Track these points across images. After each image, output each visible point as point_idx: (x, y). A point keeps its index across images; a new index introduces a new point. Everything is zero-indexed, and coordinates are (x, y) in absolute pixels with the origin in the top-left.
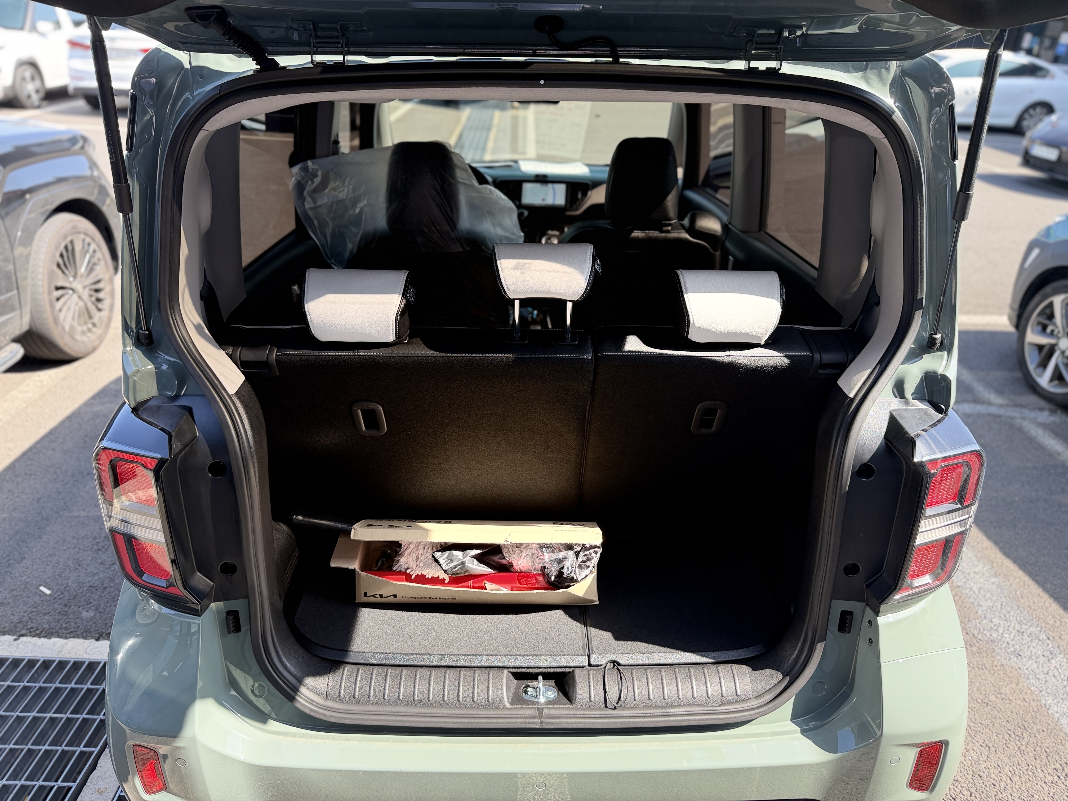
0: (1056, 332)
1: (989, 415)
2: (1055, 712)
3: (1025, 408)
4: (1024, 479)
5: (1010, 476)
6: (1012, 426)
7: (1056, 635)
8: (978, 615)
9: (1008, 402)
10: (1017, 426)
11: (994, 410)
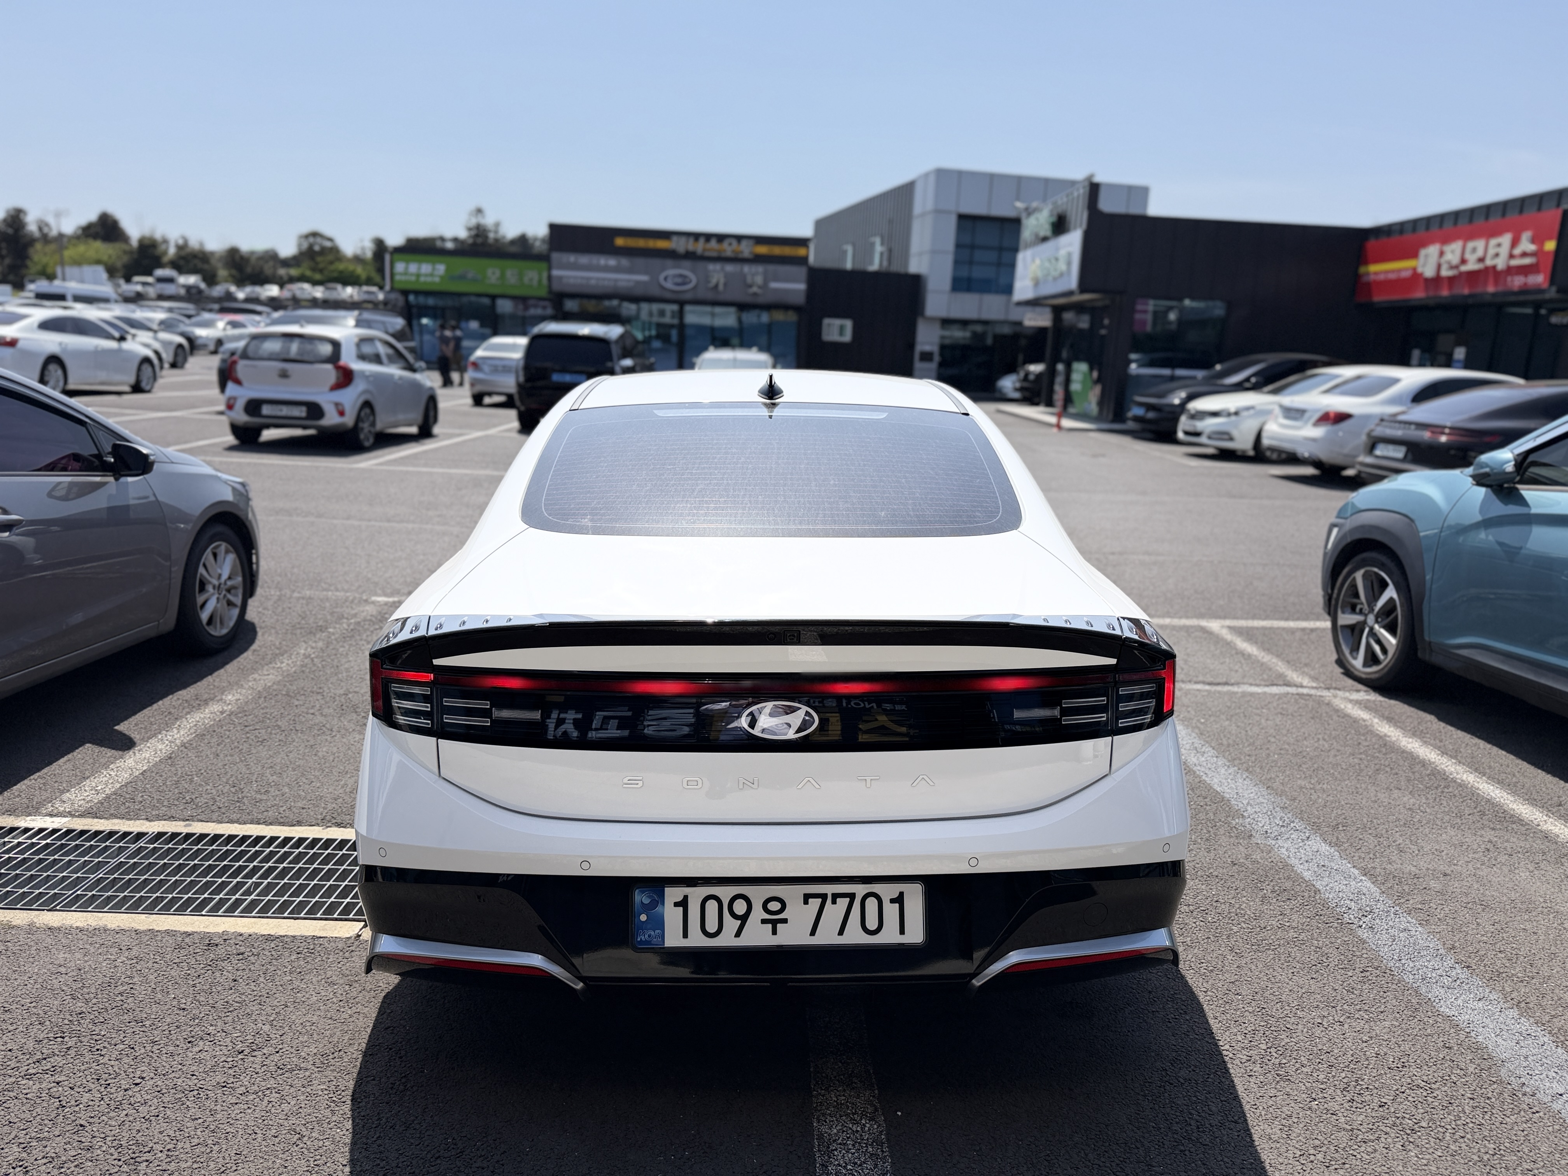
0: (1363, 611)
1: (1298, 694)
2: (1299, 868)
3: (1339, 689)
4: (1320, 736)
5: (1306, 735)
6: (1320, 702)
7: (1316, 827)
8: (1243, 816)
9: (1322, 685)
10: (1326, 701)
11: (1305, 691)
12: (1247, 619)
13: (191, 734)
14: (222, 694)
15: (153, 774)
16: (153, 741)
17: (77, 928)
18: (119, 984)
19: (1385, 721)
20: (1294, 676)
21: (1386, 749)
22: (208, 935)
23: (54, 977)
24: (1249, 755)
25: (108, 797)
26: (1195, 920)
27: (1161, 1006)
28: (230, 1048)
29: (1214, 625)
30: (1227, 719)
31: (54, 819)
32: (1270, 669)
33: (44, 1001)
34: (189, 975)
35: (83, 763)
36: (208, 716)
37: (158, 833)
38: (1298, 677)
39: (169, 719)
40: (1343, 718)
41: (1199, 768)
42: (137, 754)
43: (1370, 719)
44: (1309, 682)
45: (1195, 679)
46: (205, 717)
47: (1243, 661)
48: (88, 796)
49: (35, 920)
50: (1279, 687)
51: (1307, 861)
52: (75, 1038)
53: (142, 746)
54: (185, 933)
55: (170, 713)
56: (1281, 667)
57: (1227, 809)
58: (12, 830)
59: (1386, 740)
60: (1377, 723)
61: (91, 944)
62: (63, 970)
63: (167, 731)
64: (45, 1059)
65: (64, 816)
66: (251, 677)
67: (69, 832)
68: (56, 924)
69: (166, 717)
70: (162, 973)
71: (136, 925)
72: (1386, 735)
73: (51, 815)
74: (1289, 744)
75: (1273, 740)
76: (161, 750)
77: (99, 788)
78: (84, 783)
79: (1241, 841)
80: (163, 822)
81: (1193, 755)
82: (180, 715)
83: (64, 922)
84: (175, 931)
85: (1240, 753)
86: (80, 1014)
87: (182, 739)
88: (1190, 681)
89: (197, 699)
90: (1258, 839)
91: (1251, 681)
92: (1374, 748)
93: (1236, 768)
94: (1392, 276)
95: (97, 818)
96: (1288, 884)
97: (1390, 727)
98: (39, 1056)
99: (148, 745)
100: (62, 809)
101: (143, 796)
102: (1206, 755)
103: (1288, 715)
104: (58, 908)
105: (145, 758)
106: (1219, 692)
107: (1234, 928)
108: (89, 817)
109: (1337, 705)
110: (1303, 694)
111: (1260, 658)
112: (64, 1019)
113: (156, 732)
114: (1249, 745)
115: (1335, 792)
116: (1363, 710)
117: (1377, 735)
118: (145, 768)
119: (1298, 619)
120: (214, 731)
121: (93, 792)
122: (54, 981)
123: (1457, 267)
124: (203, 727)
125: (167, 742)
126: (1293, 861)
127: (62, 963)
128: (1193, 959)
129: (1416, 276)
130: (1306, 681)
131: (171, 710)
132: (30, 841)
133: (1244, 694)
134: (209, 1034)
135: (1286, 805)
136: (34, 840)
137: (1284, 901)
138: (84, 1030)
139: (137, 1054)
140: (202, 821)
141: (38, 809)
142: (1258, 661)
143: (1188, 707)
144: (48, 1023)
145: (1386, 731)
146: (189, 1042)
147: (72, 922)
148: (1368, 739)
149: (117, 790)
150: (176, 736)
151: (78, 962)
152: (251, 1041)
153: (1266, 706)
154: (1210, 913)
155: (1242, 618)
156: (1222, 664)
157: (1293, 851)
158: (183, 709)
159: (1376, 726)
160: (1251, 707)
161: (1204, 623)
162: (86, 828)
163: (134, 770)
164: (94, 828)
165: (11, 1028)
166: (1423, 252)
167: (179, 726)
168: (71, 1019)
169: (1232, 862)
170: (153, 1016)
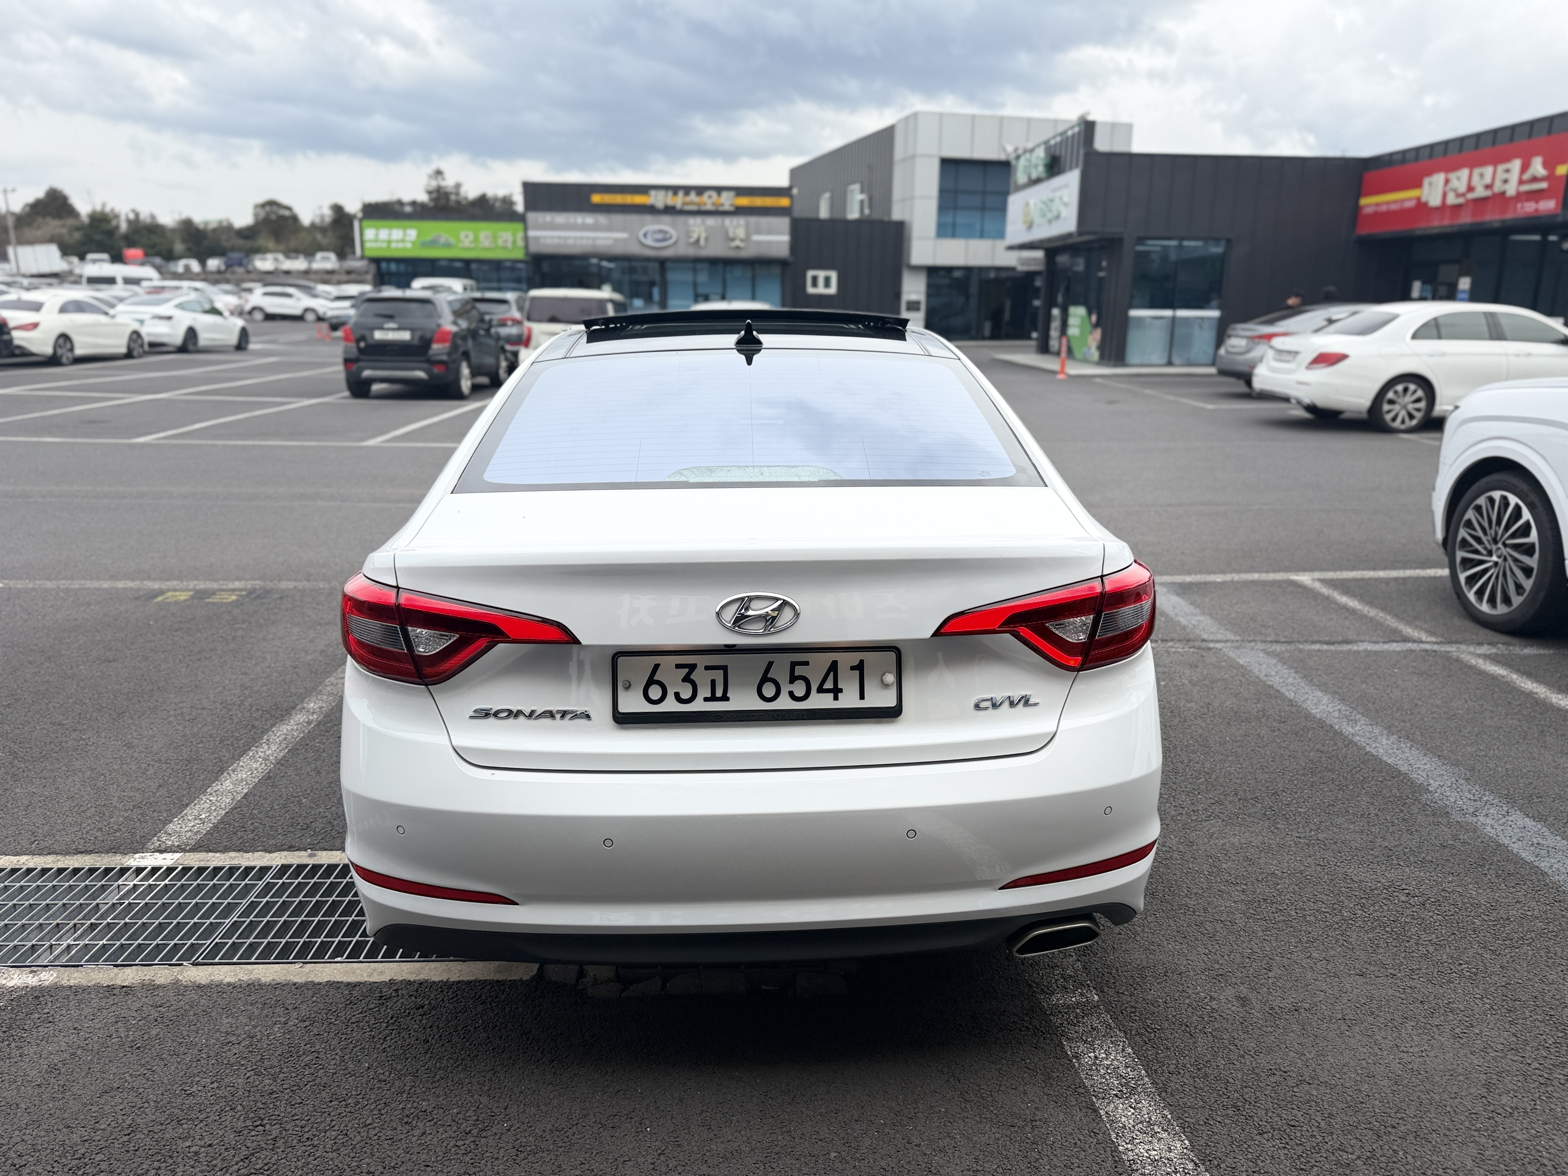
1: (1422, 651)
2: (1516, 847)
3: (1460, 643)
4: (1467, 697)
5: (1451, 696)
6: (1447, 656)
7: (1510, 799)
8: (1430, 792)
9: (1440, 639)
10: (1455, 657)
11: (1428, 647)
12: (1334, 570)
13: (284, 749)
14: (302, 701)
15: (257, 798)
16: (245, 760)
17: (229, 984)
18: (301, 1053)
19: (1525, 677)
20: (1408, 631)
21: (1540, 708)
22: (376, 985)
23: (227, 1048)
24: (1403, 722)
25: (215, 827)
26: (1431, 914)
27: (1442, 1018)
28: (455, 1128)
29: (1305, 578)
30: (1363, 683)
31: (165, 855)
32: (1381, 625)
33: (226, 1080)
34: (374, 1038)
35: (178, 789)
36: (295, 727)
37: (282, 865)
38: (1413, 632)
39: (255, 733)
40: (1479, 674)
41: (1358, 738)
42: (232, 775)
43: (1508, 675)
44: (1427, 638)
45: (1310, 639)
46: (292, 730)
47: (1351, 617)
48: (193, 826)
49: (180, 978)
50: (1399, 644)
51: (1519, 840)
52: (278, 1126)
53: (235, 765)
54: (349, 984)
55: (253, 726)
56: (1391, 622)
57: (1409, 783)
58: (123, 871)
59: (1535, 698)
60: (1517, 679)
61: (252, 1004)
62: (233, 1039)
63: (257, 747)
64: (253, 1154)
65: (174, 852)
66: (327, 681)
67: (186, 870)
68: (204, 981)
69: (250, 731)
70: (344, 1037)
71: (292, 977)
72: (1532, 692)
73: (161, 852)
74: (1438, 707)
75: (1420, 703)
76: (256, 769)
77: (203, 816)
78: (186, 811)
79: (1440, 820)
80: (285, 853)
81: (1345, 724)
82: (265, 727)
83: (213, 978)
84: (338, 982)
85: (1392, 719)
86: (271, 1094)
87: (275, 755)
88: (1306, 641)
89: (278, 708)
90: (1457, 817)
91: (1367, 638)
92: (1527, 708)
93: (1395, 736)
94: (1394, 207)
95: (211, 851)
96: (1510, 867)
97: (1532, 683)
98: (244, 1152)
99: (241, 764)
100: (170, 843)
101: (253, 823)
102: (1358, 723)
103: (1422, 675)
104: (199, 960)
105: (242, 779)
106: (1341, 652)
107: (1475, 921)
108: (201, 851)
109: (1467, 661)
110: (1427, 651)
111: (1366, 612)
112: (256, 1102)
113: (245, 748)
114: (1398, 709)
115: (1511, 759)
116: (1496, 666)
117: (1523, 692)
118: (245, 791)
119: (1385, 568)
120: (307, 745)
121: (197, 821)
122: (228, 1053)
123: (1463, 195)
124: (293, 740)
125: (261, 760)
126: (1506, 841)
127: (229, 1030)
128: (1451, 961)
129: (1421, 206)
130: (1424, 636)
131: (254, 723)
132: (147, 883)
133: (1368, 653)
134: (425, 1111)
135: (1468, 776)
136: (150, 882)
137: (1513, 887)
138: (282, 1115)
139: (354, 1143)
140: (325, 850)
141: (144, 844)
142: (1366, 616)
143: (1317, 670)
144: (239, 1108)
145: (1531, 688)
146: (406, 1123)
147: (221, 978)
148: (1517, 697)
149: (222, 818)
150: (268, 753)
151: (247, 1028)
152: (475, 1118)
153: (1395, 665)
154: (1443, 904)
155: (1329, 570)
156: (1330, 620)
157: (1499, 828)
158: (266, 721)
159: (1518, 682)
160: (1381, 666)
161: (1294, 577)
162: (202, 864)
163: (235, 794)
164: (212, 864)
165: (202, 1117)
166: (1426, 181)
167: (268, 740)
168: (264, 1101)
169: (1441, 844)
170: (354, 1093)
